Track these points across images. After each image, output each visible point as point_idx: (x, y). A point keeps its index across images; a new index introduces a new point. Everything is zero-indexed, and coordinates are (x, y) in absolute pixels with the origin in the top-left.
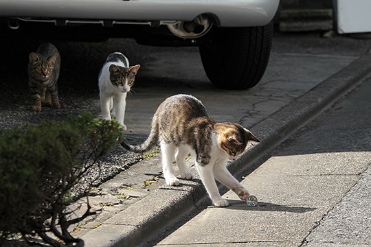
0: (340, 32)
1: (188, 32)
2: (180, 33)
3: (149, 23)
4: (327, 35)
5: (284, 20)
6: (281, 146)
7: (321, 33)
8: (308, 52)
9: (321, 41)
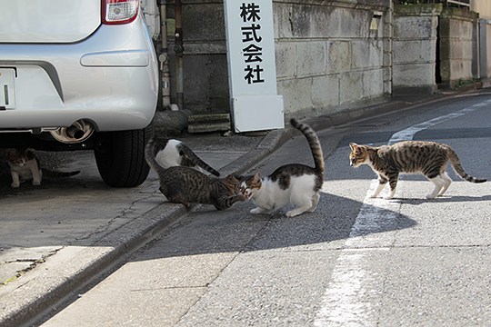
0: (237, 131)
1: (71, 137)
2: (63, 139)
3: (31, 131)
4: (226, 134)
5: (191, 123)
6: (144, 248)
7: (222, 132)
8: (207, 149)
9: (221, 139)
